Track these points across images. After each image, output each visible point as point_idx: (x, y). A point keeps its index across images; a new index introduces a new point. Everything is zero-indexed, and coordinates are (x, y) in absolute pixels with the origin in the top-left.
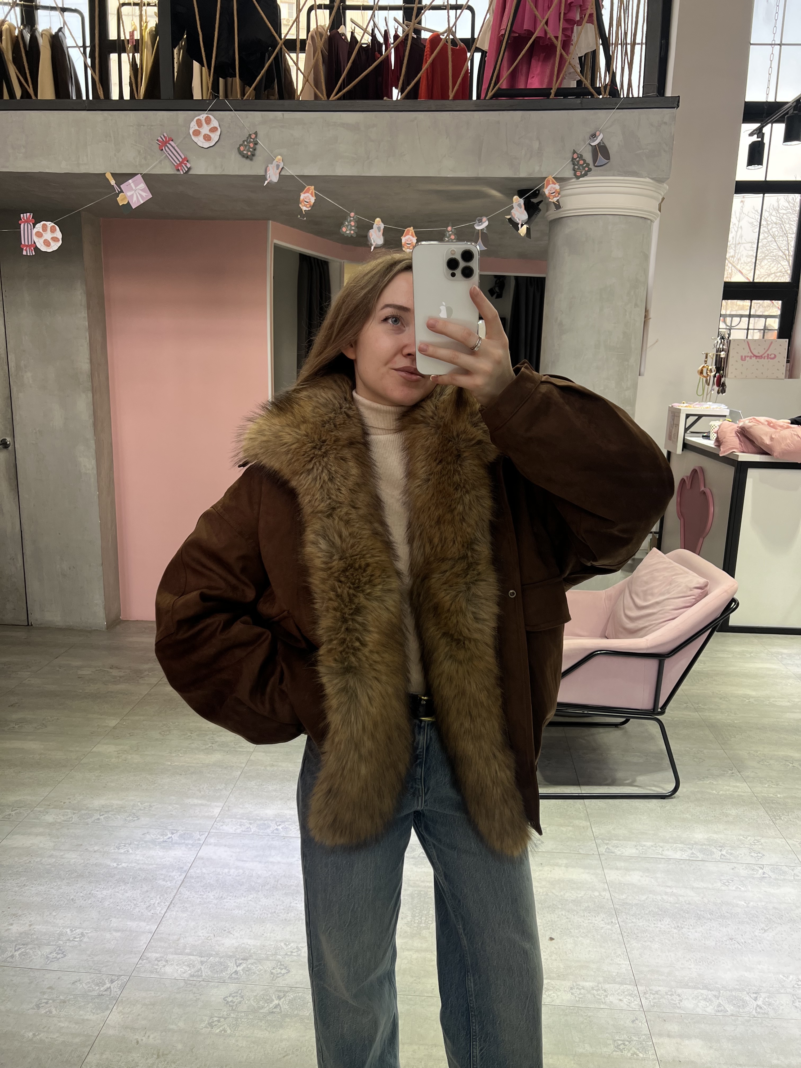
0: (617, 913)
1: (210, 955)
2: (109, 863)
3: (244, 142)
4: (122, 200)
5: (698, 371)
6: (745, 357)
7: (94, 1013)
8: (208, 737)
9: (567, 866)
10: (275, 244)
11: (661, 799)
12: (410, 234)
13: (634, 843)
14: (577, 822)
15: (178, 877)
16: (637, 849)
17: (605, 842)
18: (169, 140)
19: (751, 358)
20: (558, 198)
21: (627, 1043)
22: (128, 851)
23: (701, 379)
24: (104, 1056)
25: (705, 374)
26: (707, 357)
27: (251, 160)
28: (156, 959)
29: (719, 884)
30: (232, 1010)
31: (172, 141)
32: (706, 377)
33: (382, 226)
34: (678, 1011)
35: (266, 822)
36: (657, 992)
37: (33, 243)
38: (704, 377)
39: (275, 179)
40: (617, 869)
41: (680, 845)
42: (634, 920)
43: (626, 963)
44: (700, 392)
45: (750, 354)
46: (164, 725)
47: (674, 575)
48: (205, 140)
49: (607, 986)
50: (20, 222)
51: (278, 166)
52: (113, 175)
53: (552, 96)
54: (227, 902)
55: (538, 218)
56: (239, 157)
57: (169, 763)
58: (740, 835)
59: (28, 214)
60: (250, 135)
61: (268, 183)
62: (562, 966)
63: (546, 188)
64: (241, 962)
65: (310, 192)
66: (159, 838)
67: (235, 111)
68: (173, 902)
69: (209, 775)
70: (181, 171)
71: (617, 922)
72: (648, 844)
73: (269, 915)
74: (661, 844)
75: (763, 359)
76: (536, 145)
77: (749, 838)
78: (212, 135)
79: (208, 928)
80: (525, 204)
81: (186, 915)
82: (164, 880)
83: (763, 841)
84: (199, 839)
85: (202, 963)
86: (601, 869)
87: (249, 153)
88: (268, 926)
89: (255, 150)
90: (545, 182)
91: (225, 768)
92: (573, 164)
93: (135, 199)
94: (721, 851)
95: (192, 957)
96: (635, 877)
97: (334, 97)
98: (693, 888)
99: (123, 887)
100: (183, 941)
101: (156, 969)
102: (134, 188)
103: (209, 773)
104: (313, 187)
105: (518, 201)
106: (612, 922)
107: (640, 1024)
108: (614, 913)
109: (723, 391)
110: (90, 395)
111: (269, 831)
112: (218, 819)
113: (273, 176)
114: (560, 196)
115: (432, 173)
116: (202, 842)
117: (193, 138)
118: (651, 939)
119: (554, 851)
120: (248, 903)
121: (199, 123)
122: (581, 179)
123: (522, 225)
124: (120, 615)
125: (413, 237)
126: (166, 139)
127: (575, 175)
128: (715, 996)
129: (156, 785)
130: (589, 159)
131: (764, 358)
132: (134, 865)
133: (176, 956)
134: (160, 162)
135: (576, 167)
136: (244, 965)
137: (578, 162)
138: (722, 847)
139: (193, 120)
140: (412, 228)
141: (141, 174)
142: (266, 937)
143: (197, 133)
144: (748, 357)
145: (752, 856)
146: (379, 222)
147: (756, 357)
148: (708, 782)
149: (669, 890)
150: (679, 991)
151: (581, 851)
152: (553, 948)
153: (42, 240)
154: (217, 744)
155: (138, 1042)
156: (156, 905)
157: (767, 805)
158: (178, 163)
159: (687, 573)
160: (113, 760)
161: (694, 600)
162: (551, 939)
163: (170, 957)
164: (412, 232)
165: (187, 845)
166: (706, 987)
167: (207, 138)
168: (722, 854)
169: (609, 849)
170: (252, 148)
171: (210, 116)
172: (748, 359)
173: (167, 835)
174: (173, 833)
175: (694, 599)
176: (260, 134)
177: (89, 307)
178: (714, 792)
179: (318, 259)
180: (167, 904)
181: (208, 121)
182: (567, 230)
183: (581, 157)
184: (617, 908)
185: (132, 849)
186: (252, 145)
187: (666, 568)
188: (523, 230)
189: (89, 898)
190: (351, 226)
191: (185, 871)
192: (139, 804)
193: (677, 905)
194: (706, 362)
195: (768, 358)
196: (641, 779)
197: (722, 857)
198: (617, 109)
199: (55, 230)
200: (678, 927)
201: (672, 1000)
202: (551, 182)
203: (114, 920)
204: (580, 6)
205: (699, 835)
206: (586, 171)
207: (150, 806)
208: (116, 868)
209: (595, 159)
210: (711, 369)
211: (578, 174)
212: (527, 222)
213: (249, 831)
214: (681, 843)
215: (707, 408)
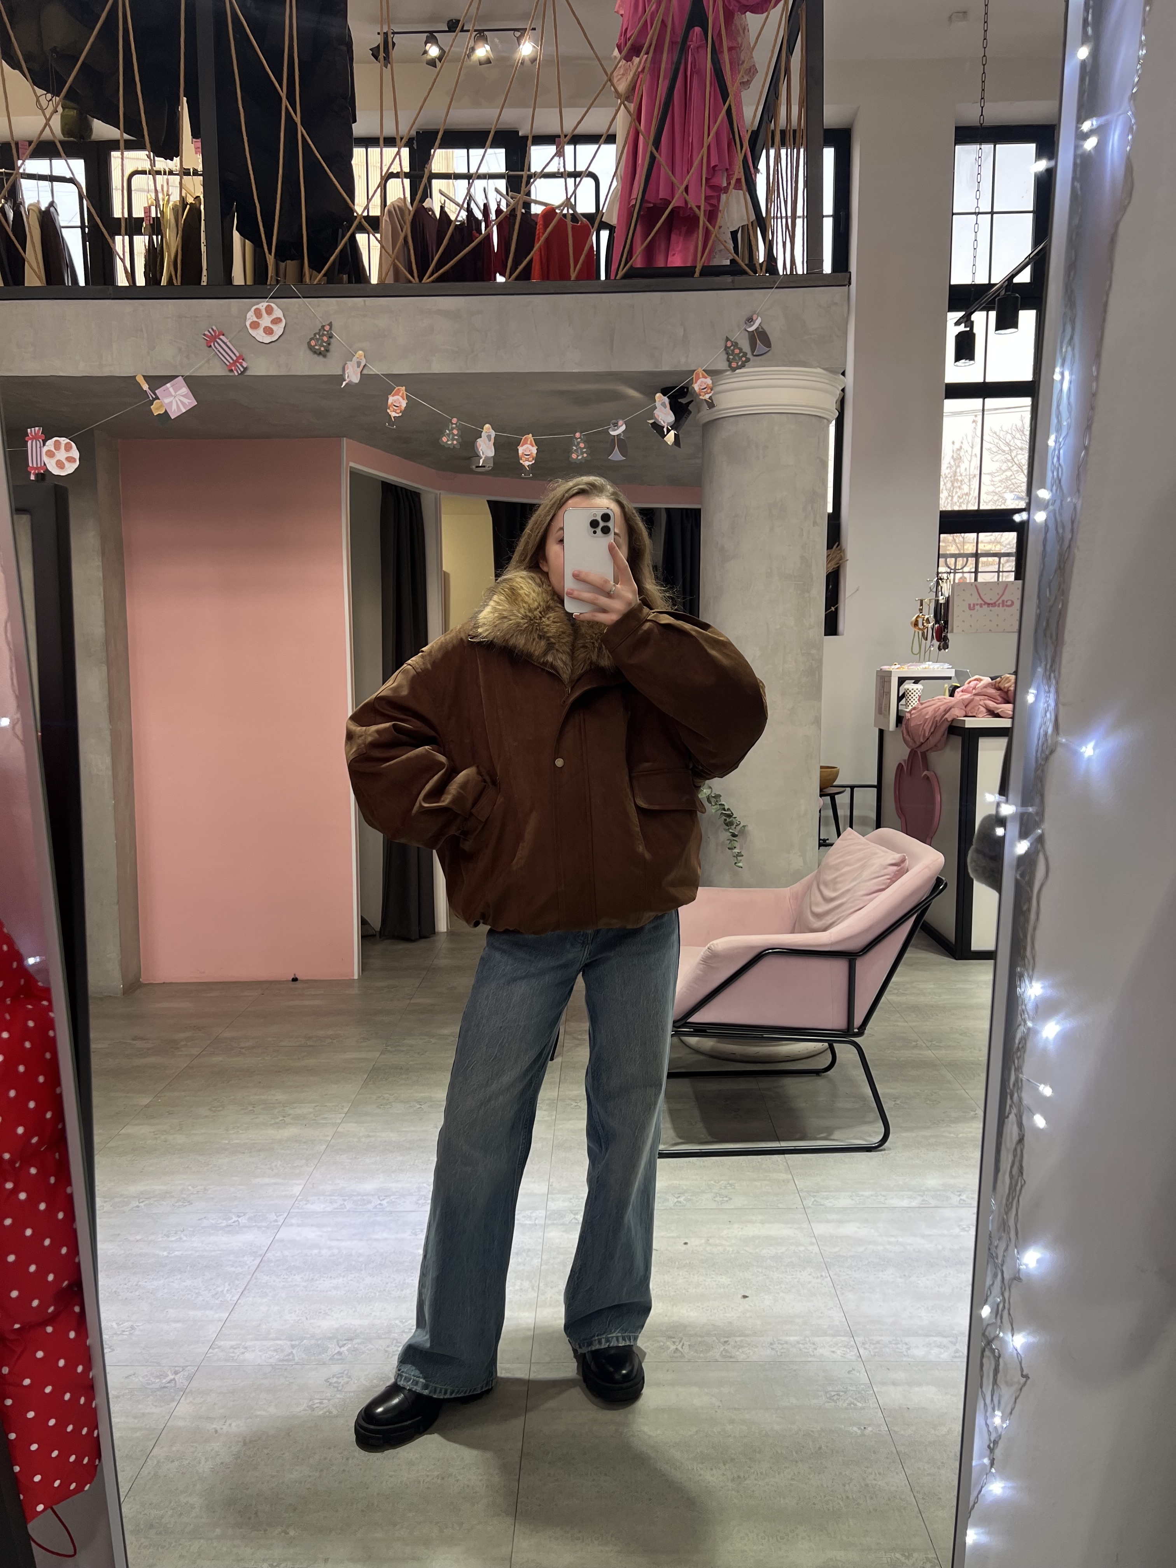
0: (827, 1266)
1: (302, 1339)
2: (157, 1252)
3: (315, 335)
4: (157, 409)
5: (912, 623)
6: (974, 605)
7: (156, 1406)
8: (277, 1110)
9: (763, 1222)
10: (350, 467)
11: (867, 1151)
12: (529, 442)
13: (849, 1193)
14: (775, 1176)
15: (252, 1262)
16: (852, 1200)
17: (812, 1194)
18: (219, 335)
19: (981, 606)
20: (710, 395)
21: (841, 1394)
22: (181, 1238)
23: (917, 633)
24: (174, 1449)
25: (920, 626)
26: (922, 605)
27: (325, 356)
28: (231, 1347)
29: (957, 1230)
30: (338, 1390)
31: (223, 335)
32: (922, 630)
33: (493, 434)
34: (905, 1359)
35: (365, 1197)
36: (878, 1342)
37: (43, 465)
38: (920, 629)
39: (356, 379)
40: (828, 1221)
41: (908, 1193)
42: (850, 1273)
43: (839, 1316)
44: (916, 649)
45: (980, 602)
46: (215, 1100)
47: (870, 856)
48: (266, 334)
49: (816, 1339)
50: (27, 438)
51: (359, 364)
52: (146, 378)
53: (697, 274)
54: (320, 1284)
55: (688, 422)
56: (309, 353)
57: (227, 1142)
59: (37, 428)
60: (323, 327)
61: (347, 384)
62: (759, 1323)
63: (696, 383)
64: (345, 1342)
65: (400, 394)
66: (221, 1223)
67: (304, 297)
68: (248, 1288)
69: (283, 1151)
70: (235, 372)
71: (828, 1275)
72: (867, 1193)
73: (377, 1294)
74: (884, 1193)
75: (996, 608)
76: (680, 332)
78: (274, 327)
79: (298, 1312)
80: (670, 402)
81: (266, 1300)
82: (232, 1266)
85: (293, 1347)
86: (807, 1222)
87: (322, 349)
88: (377, 1304)
89: (329, 344)
90: (694, 376)
91: (304, 1143)
92: (727, 354)
93: (174, 407)
95: (279, 1342)
96: (850, 1229)
97: (429, 277)
98: (923, 1236)
99: (179, 1277)
100: (264, 1327)
101: (232, 1357)
102: (173, 393)
103: (282, 1149)
104: (404, 388)
105: (661, 400)
106: (822, 1276)
107: (858, 1374)
108: (825, 1267)
109: (946, 647)
110: (104, 668)
111: (370, 1207)
112: (299, 1198)
113: (353, 376)
114: (713, 392)
115: (553, 367)
116: (280, 1224)
117: (251, 331)
118: (871, 1290)
119: (746, 1207)
120: (348, 1283)
121: (258, 314)
122: (738, 371)
123: (668, 431)
124: (140, 977)
125: (533, 446)
126: (215, 333)
127: (730, 366)
128: (951, 1342)
129: (210, 1166)
130: (746, 348)
131: (999, 606)
132: (190, 1253)
133: (258, 1343)
134: (208, 361)
135: (731, 357)
136: (350, 1346)
137: (733, 351)
138: (961, 1192)
139: (250, 310)
140: (531, 435)
141: (182, 376)
142: (375, 1316)
143: (255, 325)
144: (977, 604)
146: (489, 429)
147: (988, 604)
148: (945, 1126)
149: (892, 1239)
150: (907, 1340)
151: (780, 1206)
152: (747, 1306)
153: (53, 461)
154: (291, 1117)
155: (216, 1432)
156: (225, 1292)
158: (231, 361)
159: (884, 852)
160: (149, 1142)
161: (889, 881)
162: (745, 1297)
163: (249, 1343)
164: (531, 441)
165: (259, 1228)
166: (941, 1334)
167: (268, 331)
168: (961, 1200)
169: (817, 1202)
170: (325, 342)
171: (272, 305)
172: (977, 607)
173: (232, 1218)
174: (239, 1217)
175: (889, 879)
176: (336, 325)
177: (103, 554)
178: (952, 1135)
179: (406, 489)
180: (240, 1290)
181: (269, 310)
182: (724, 435)
183: (735, 345)
184: (828, 1262)
185: (186, 1236)
186: (325, 339)
187: (861, 850)
188: (670, 438)
189: (136, 1290)
190: (455, 435)
191: (260, 1256)
192: (190, 1188)
193: (903, 1255)
194: (921, 610)
195: (1003, 606)
197: (962, 1202)
198: (776, 288)
199: (71, 448)
200: (905, 1276)
201: (897, 1348)
202: (701, 376)
203: (171, 1310)
204: (727, 169)
205: (933, 1181)
206: (742, 361)
207: (205, 1189)
208: (167, 1256)
209: (753, 347)
210: (928, 619)
211: (734, 365)
212: (675, 426)
213: (343, 1209)
214: (910, 1190)
215: (926, 668)
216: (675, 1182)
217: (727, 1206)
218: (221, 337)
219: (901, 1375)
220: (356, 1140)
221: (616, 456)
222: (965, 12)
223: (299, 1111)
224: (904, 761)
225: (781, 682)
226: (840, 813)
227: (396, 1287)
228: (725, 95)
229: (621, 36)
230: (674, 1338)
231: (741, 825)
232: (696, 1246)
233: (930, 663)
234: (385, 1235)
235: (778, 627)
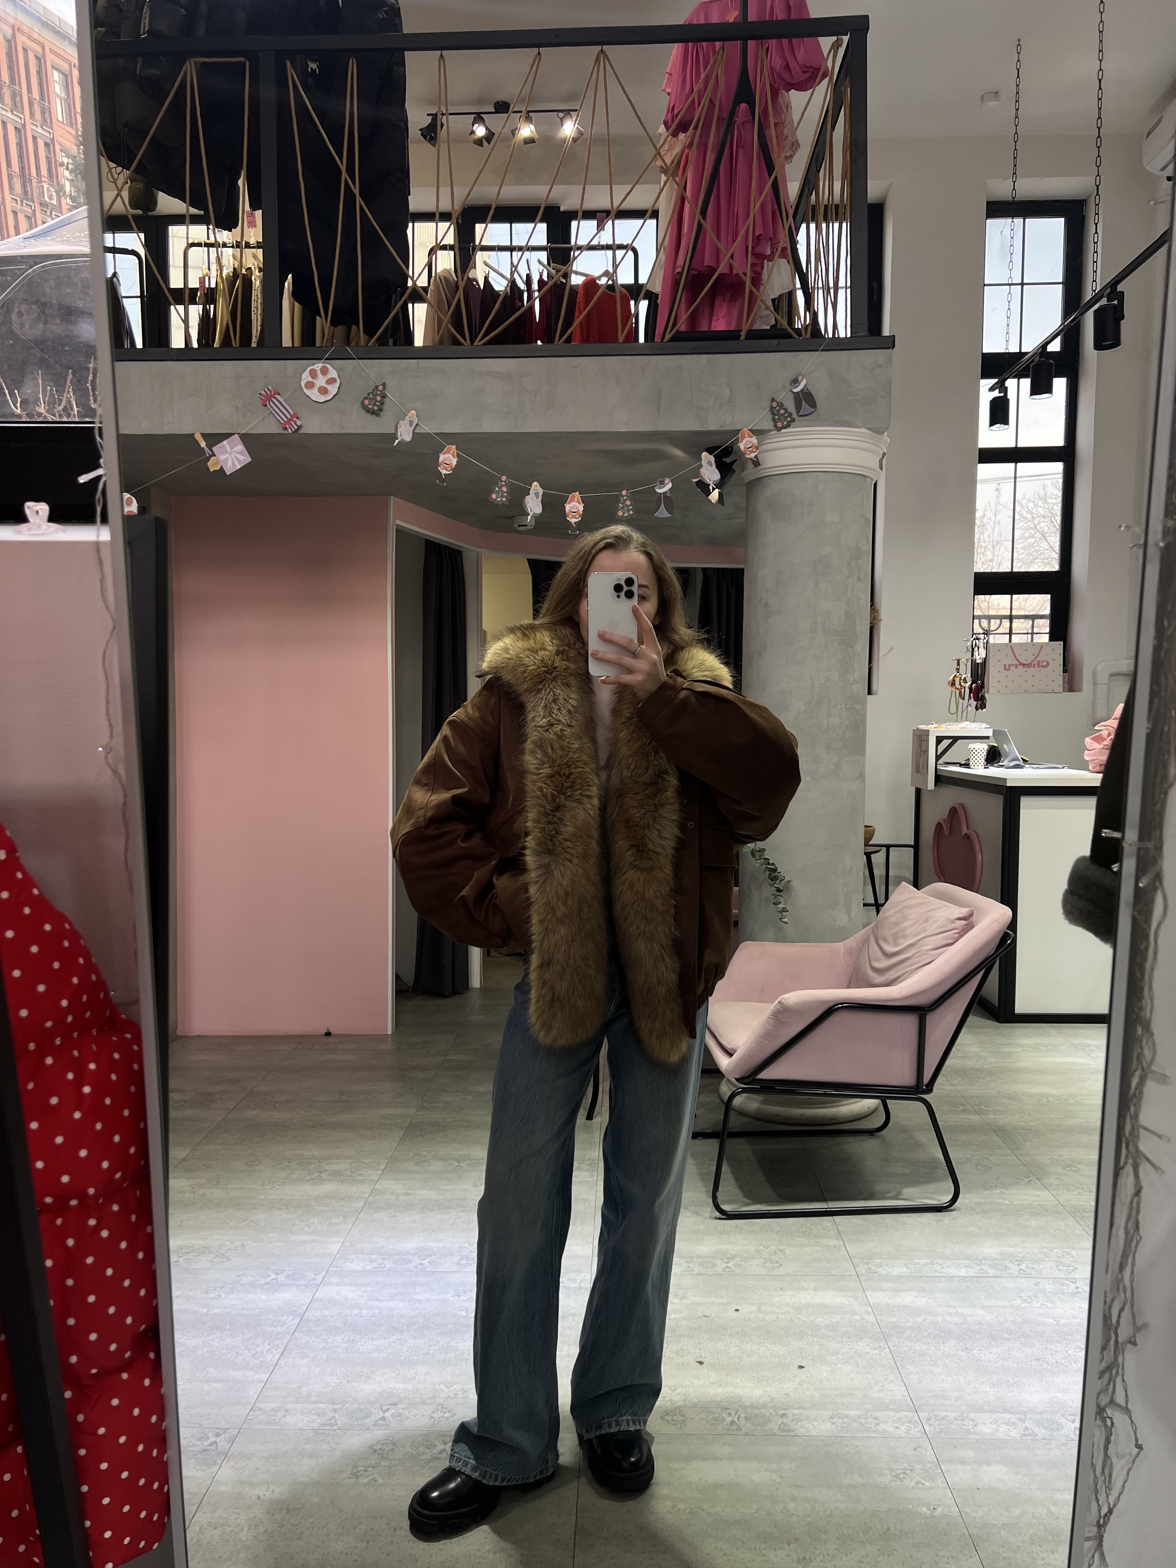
0: (886, 1337)
1: (344, 1402)
2: (197, 1309)
3: (369, 394)
4: (214, 465)
5: (949, 682)
6: (1009, 665)
7: (198, 1470)
8: (313, 1166)
9: (815, 1289)
10: (397, 525)
11: (937, 1211)
12: (576, 500)
13: (904, 1261)
14: (825, 1241)
15: (292, 1322)
16: (907, 1268)
17: (865, 1261)
18: (274, 395)
19: (1016, 666)
20: (756, 453)
21: (908, 1472)
22: (220, 1296)
23: (954, 693)
24: (216, 1515)
25: (957, 685)
26: (958, 664)
27: (378, 415)
28: (272, 1410)
29: (1018, 1302)
30: (382, 1458)
31: (279, 394)
32: (959, 689)
33: (541, 491)
34: (972, 1437)
35: (405, 1257)
36: (943, 1418)
38: (957, 689)
39: (408, 437)
40: (883, 1290)
41: (964, 1261)
42: (909, 1344)
43: (900, 1388)
44: (953, 709)
45: (1016, 662)
46: (251, 1154)
47: (930, 911)
48: (320, 393)
49: (878, 1414)
51: (411, 423)
52: (203, 435)
53: (743, 337)
54: (362, 1345)
55: (733, 480)
56: (362, 413)
57: (263, 1197)
58: (1044, 1247)
60: (377, 387)
61: (399, 442)
62: (817, 1395)
63: (741, 442)
64: (388, 1407)
65: (451, 452)
66: (259, 1280)
67: (358, 359)
68: (287, 1348)
69: (319, 1208)
70: (289, 430)
71: (886, 1346)
72: (923, 1261)
73: (421, 1357)
74: (940, 1261)
75: (1033, 670)
76: (726, 393)
77: (1055, 1251)
78: (329, 387)
79: (339, 1374)
80: (716, 461)
81: (306, 1361)
82: (272, 1325)
83: (1074, 1253)
84: (314, 1279)
85: (335, 1411)
86: (862, 1291)
88: (420, 1368)
89: (382, 404)
90: (740, 435)
91: (342, 1199)
92: (773, 414)
93: (230, 464)
94: (1019, 1265)
95: (321, 1406)
96: (908, 1298)
97: (481, 340)
98: (983, 1307)
99: (219, 1335)
100: (305, 1389)
101: (274, 1420)
102: (229, 450)
103: (319, 1206)
104: (454, 447)
105: (707, 459)
106: (880, 1347)
107: (924, 1452)
108: (882, 1337)
109: (983, 706)
111: (411, 1266)
112: (338, 1256)
113: (405, 434)
114: (758, 451)
115: (600, 427)
116: (318, 1282)
117: (305, 390)
118: (933, 1363)
119: (798, 1274)
120: (390, 1345)
121: (313, 374)
122: (783, 431)
123: (714, 489)
124: (177, 1029)
125: (580, 504)
126: (271, 393)
127: (775, 426)
128: (1020, 1420)
129: (248, 1222)
130: (791, 407)
131: (1034, 667)
132: (229, 1310)
133: (299, 1406)
134: (263, 420)
135: (777, 417)
136: (394, 1411)
137: (778, 411)
138: (1020, 1261)
139: (305, 370)
140: (578, 493)
141: (238, 434)
142: (419, 1380)
143: (310, 385)
144: (1013, 665)
145: (1060, 1270)
146: (537, 486)
147: (1024, 665)
148: (998, 1191)
149: (951, 1310)
150: (972, 1415)
151: (833, 1272)
152: (804, 1377)
154: (327, 1173)
155: (259, 1498)
156: (265, 1352)
157: (1077, 1214)
158: (286, 420)
159: (947, 906)
160: (187, 1195)
161: (957, 935)
162: (801, 1367)
163: (290, 1406)
164: (578, 498)
165: (298, 1286)
166: (1007, 1411)
167: (323, 391)
168: (1020, 1269)
169: (870, 1269)
170: (379, 402)
171: (327, 365)
172: (1013, 668)
173: (270, 1276)
174: (277, 1274)
175: (957, 933)
176: (389, 385)
178: (1006, 1202)
179: (449, 548)
180: (280, 1351)
181: (324, 371)
182: (769, 493)
183: (781, 405)
184: (885, 1332)
185: (225, 1293)
186: (379, 398)
187: (919, 904)
188: (715, 496)
190: (504, 492)
191: (300, 1315)
192: (228, 1243)
193: (964, 1326)
194: (958, 670)
195: (1038, 667)
196: (907, 1191)
197: (1021, 1272)
198: (822, 350)
200: (966, 1348)
201: (964, 1425)
202: (746, 436)
203: (211, 1370)
204: (771, 239)
205: (990, 1249)
206: (788, 422)
207: (243, 1245)
208: (207, 1314)
209: (798, 407)
210: (965, 679)
211: (779, 425)
212: (719, 485)
213: (382, 1268)
214: (966, 1259)
215: (963, 728)
216: (723, 1246)
217: (778, 1272)
218: (277, 396)
219: (970, 1454)
220: (394, 1197)
221: (662, 513)
222: (996, 93)
223: (335, 1167)
224: (944, 820)
225: (827, 736)
226: (876, 872)
227: (440, 1350)
228: (770, 167)
229: (668, 112)
230: (729, 1409)
231: (786, 880)
232: (748, 1313)
233: (968, 722)
234: (427, 1296)
235: (823, 682)
